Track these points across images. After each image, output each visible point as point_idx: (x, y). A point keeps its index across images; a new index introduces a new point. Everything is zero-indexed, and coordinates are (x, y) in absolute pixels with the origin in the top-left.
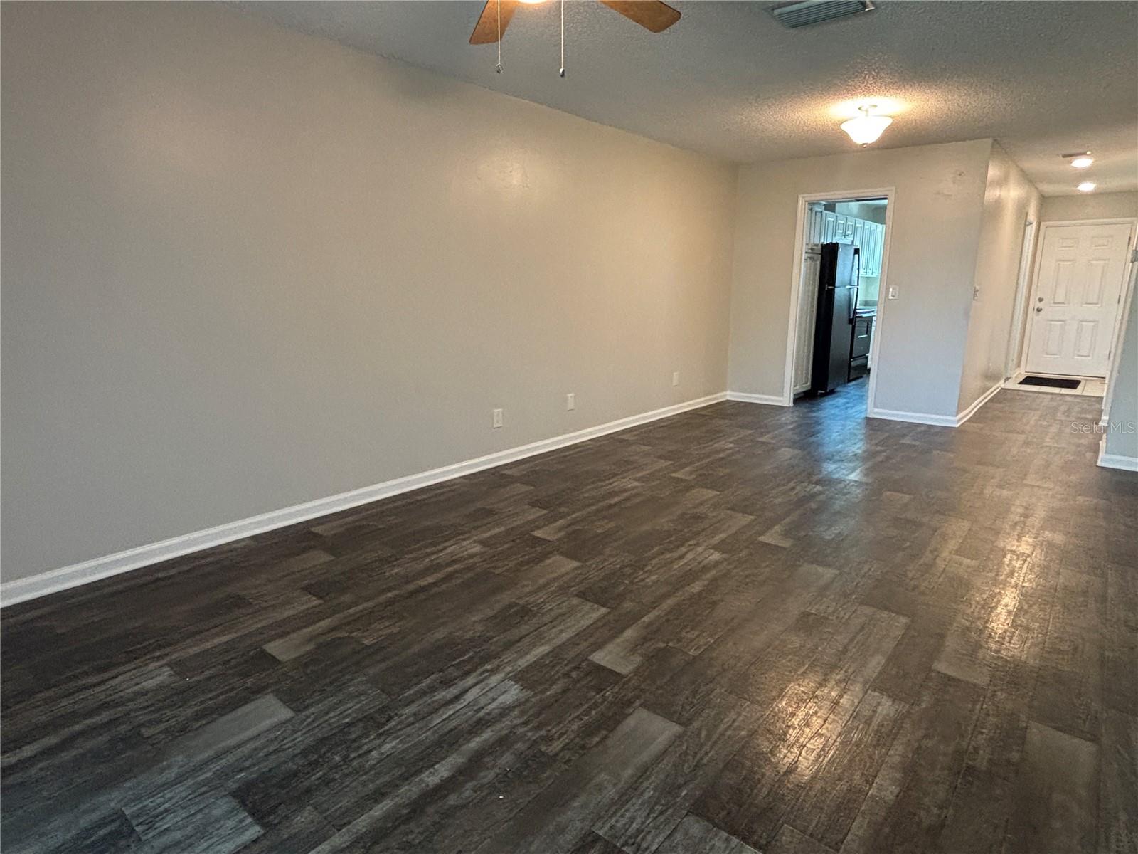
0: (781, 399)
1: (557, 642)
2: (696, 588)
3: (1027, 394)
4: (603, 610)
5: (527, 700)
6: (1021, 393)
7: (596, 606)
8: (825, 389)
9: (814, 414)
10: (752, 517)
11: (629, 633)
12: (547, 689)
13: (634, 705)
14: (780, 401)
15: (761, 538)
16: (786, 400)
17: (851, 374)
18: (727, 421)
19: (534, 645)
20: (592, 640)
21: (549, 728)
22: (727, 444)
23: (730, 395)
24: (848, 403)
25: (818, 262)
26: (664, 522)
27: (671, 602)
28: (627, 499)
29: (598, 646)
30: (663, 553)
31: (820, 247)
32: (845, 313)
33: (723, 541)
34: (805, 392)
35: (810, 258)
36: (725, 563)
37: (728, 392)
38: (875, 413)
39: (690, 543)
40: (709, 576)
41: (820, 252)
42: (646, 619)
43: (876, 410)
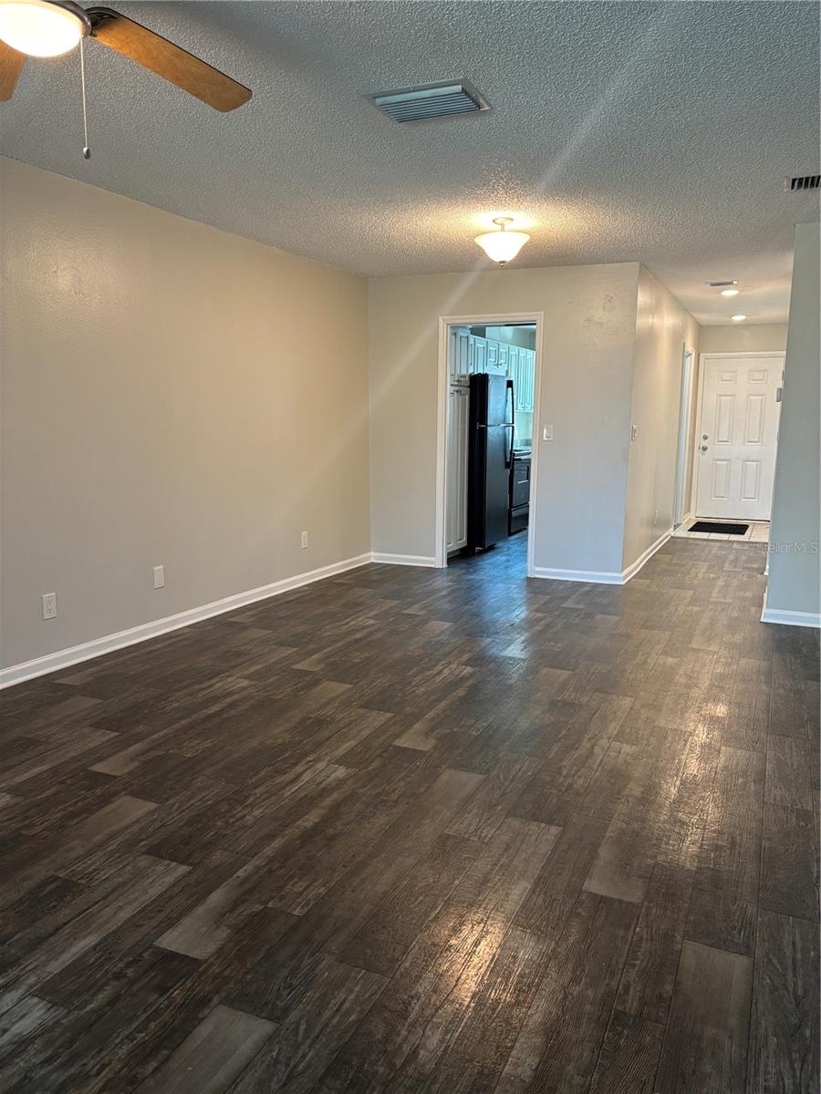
0: (433, 559)
1: (112, 926)
2: (311, 819)
3: (696, 542)
4: (183, 869)
5: (57, 1023)
6: (690, 541)
7: (174, 864)
8: (484, 547)
9: (471, 577)
10: (388, 715)
11: (216, 898)
12: (87, 1002)
13: (212, 1004)
14: (432, 562)
15: (398, 743)
16: (438, 560)
17: (512, 525)
18: (368, 590)
19: (74, 937)
20: (162, 916)
21: (85, 1061)
22: (365, 620)
23: (373, 557)
24: (508, 561)
25: (467, 397)
26: (278, 733)
27: (277, 844)
28: (232, 705)
29: (171, 923)
30: (272, 777)
31: (467, 378)
32: (501, 455)
33: (352, 751)
34: (461, 550)
35: (457, 391)
36: (350, 781)
37: (372, 553)
38: (537, 573)
39: (309, 759)
40: (328, 801)
41: (468, 384)
42: (241, 873)
43: (537, 569)
